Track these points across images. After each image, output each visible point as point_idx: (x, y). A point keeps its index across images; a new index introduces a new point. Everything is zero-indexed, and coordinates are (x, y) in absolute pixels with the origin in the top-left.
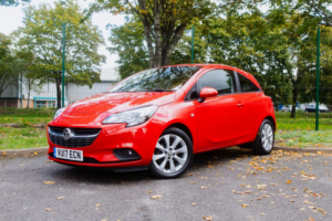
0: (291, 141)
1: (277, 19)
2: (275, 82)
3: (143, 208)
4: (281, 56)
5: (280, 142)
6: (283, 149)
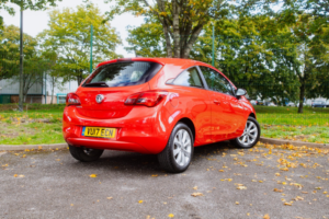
0: (313, 137)
1: (288, 18)
2: (283, 79)
3: (188, 207)
4: (289, 54)
5: (302, 138)
6: (308, 145)
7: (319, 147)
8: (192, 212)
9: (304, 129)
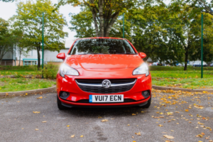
0: (186, 85)
2: (174, 48)
3: (97, 128)
5: (180, 85)
6: (182, 90)
7: (189, 91)
8: (99, 131)
9: (182, 80)
